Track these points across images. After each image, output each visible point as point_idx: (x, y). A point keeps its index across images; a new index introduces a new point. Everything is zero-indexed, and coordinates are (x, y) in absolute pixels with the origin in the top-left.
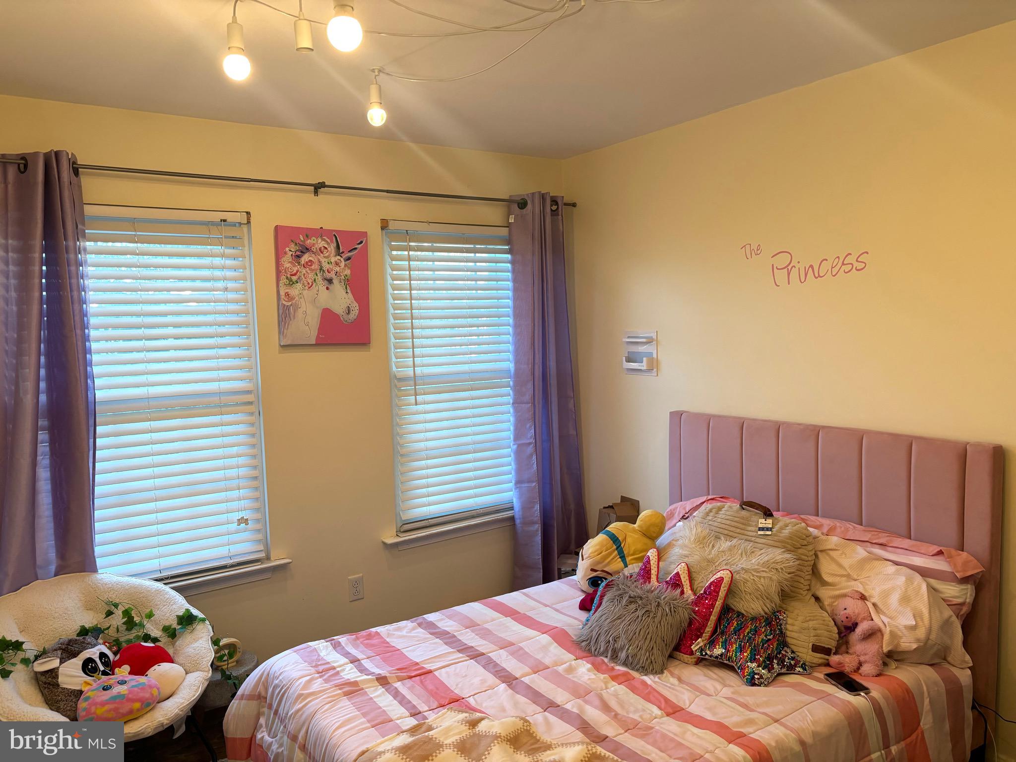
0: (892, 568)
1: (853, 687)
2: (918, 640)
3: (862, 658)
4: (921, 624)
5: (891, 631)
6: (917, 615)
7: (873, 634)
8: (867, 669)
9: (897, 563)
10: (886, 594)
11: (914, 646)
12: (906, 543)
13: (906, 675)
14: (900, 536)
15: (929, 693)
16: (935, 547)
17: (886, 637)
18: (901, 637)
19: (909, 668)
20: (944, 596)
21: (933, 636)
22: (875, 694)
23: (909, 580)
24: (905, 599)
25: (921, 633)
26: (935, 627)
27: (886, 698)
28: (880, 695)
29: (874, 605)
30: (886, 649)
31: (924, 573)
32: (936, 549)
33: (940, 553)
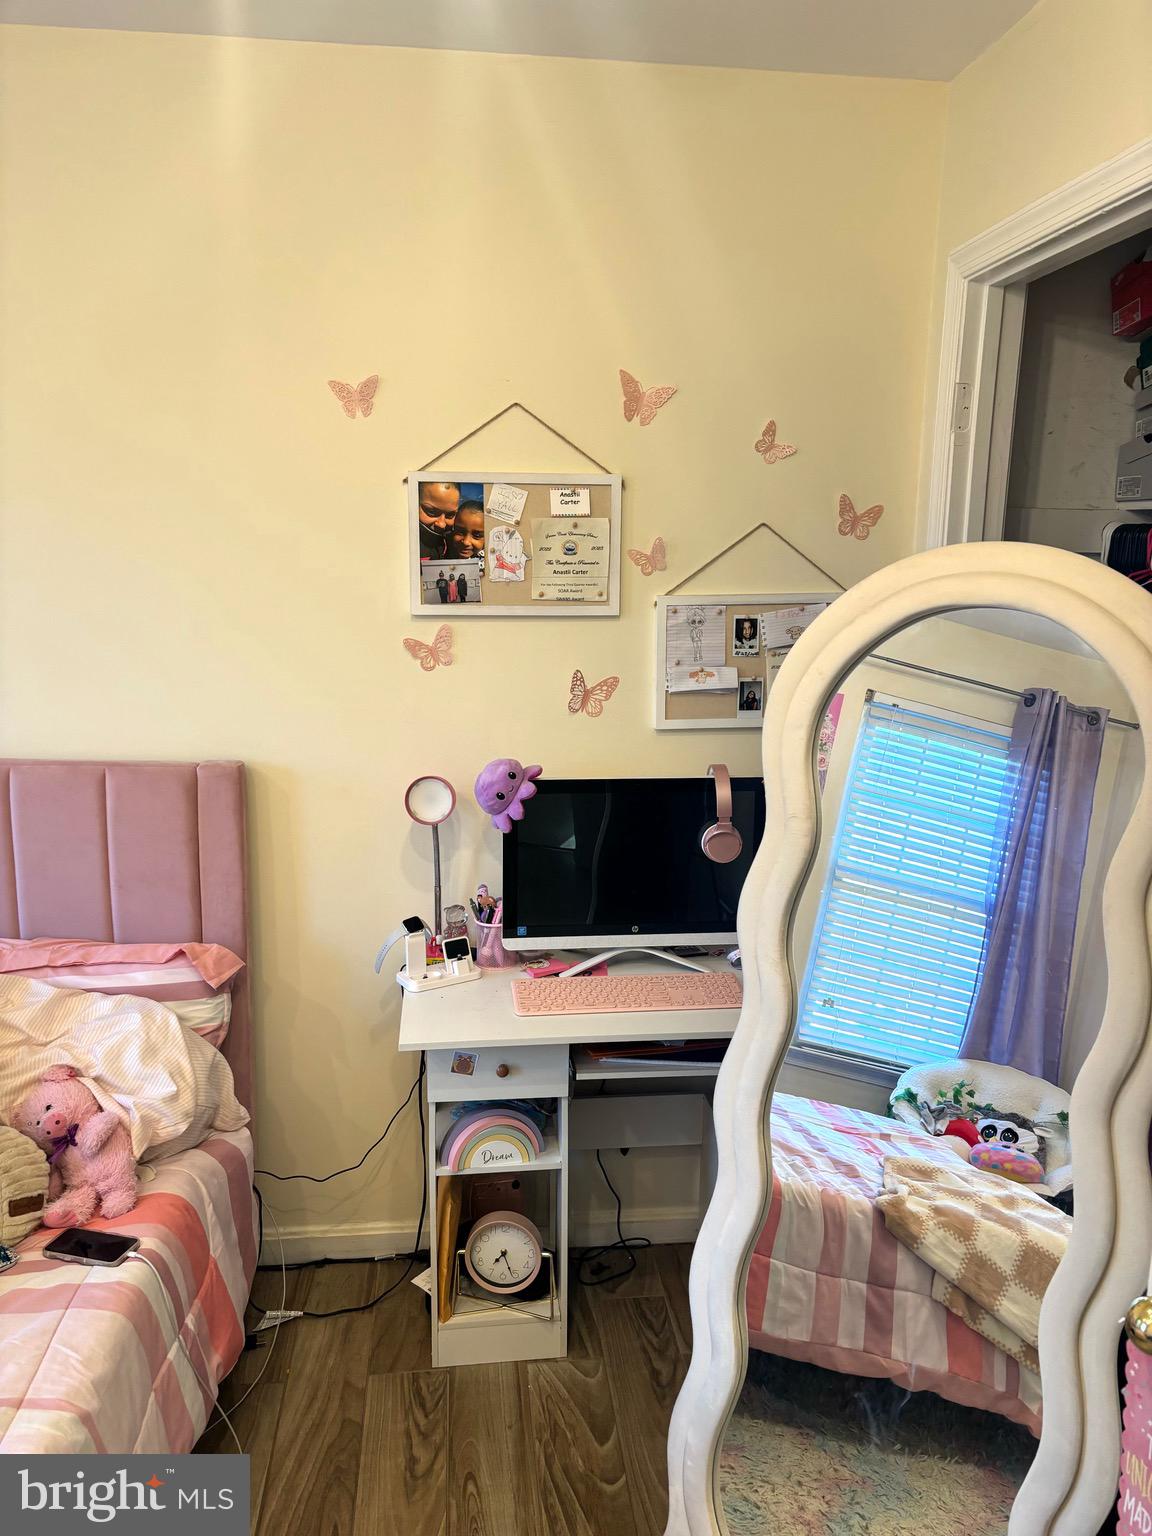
0: (106, 1004)
1: (112, 1249)
2: (187, 1115)
3: (102, 1187)
4: (182, 1084)
5: (143, 1118)
6: (175, 1074)
7: (116, 1133)
8: (113, 1203)
9: (108, 992)
10: (115, 1056)
11: (183, 1127)
12: (115, 952)
13: (177, 1180)
14: (96, 941)
16: (164, 947)
17: (135, 1131)
18: (159, 1121)
19: (173, 1167)
20: (192, 1023)
21: (202, 1099)
22: (147, 1242)
23: (147, 1017)
24: (150, 1052)
25: (187, 1102)
26: (202, 1078)
27: (166, 1242)
28: (160, 1244)
29: (96, 1079)
30: (138, 1154)
31: (158, 994)
32: (174, 949)
33: (181, 954)
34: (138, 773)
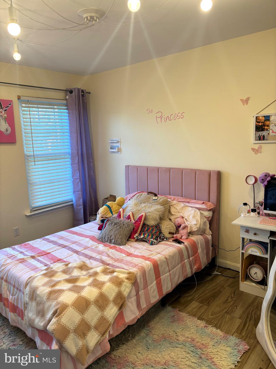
0: (190, 209)
1: (179, 242)
2: (197, 228)
3: (182, 235)
4: (198, 223)
5: (190, 226)
6: (197, 221)
7: (185, 227)
8: (183, 237)
9: (192, 207)
10: (189, 216)
11: (196, 229)
12: (194, 201)
13: (194, 238)
14: (193, 199)
15: (200, 242)
16: (202, 201)
17: (189, 228)
18: (193, 227)
19: (195, 236)
20: (205, 215)
21: (201, 227)
22: (186, 244)
23: (195, 211)
24: (194, 217)
25: (198, 226)
26: (202, 224)
27: (189, 245)
28: (188, 245)
29: (186, 219)
30: (189, 231)
31: (199, 209)
32: (202, 202)
33: (203, 203)
34: (201, 171)
